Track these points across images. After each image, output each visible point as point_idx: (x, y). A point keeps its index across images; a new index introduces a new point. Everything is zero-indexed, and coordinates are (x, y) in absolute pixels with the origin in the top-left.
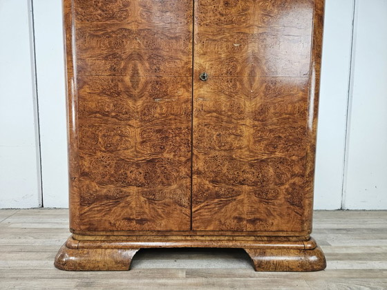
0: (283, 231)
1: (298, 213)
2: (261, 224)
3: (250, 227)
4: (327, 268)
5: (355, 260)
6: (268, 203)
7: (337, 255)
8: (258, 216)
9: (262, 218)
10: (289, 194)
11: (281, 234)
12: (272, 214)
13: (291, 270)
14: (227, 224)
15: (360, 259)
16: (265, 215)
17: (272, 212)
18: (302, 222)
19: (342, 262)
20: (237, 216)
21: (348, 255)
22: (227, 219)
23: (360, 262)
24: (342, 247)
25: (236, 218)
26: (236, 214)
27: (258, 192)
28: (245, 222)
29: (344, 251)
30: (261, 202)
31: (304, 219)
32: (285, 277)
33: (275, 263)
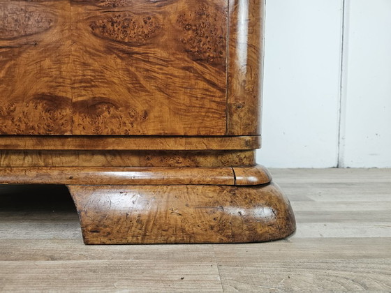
0: (175, 136)
1: (213, 85)
2: (114, 117)
3: (82, 124)
4: (297, 235)
5: (371, 221)
6: (130, 54)
7: (327, 213)
8: (102, 91)
9: (114, 97)
10: (187, 27)
11: (171, 145)
12: (142, 88)
13: (190, 239)
14: (18, 114)
15: (382, 220)
16: (124, 91)
17: (142, 81)
18: (228, 111)
19: (336, 224)
20: (45, 91)
21: (352, 213)
22: (16, 100)
23: (382, 224)
24: (338, 203)
25: (40, 97)
26: (41, 87)
27: (99, 23)
28: (68, 111)
29: (343, 208)
30: (110, 50)
31: (231, 101)
32: (160, 257)
33: (144, 219)
